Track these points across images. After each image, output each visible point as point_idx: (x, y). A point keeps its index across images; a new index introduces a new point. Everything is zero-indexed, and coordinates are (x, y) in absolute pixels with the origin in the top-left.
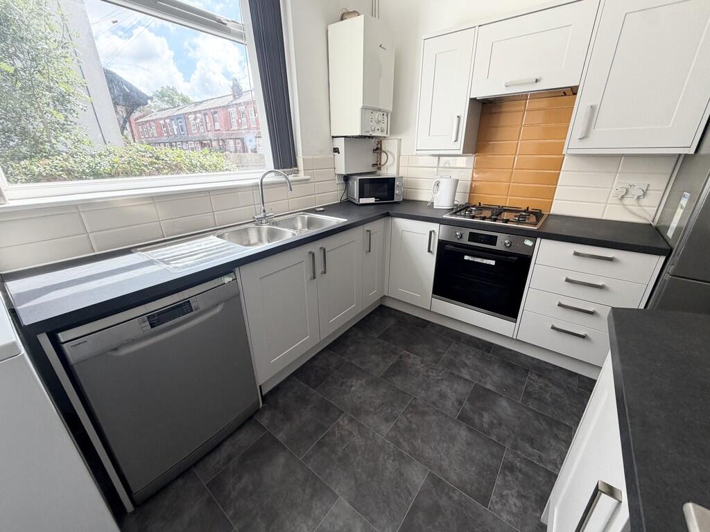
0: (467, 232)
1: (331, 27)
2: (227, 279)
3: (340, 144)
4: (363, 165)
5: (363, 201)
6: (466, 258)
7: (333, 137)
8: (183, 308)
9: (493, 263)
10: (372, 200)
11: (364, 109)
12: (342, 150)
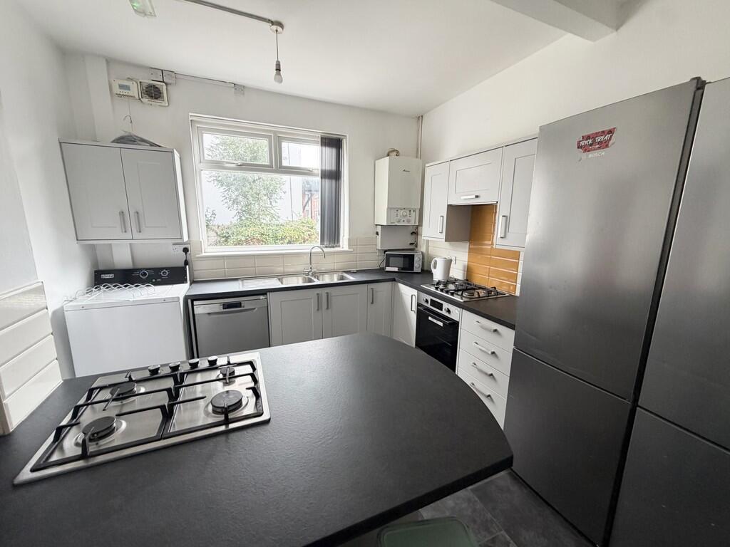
0: (429, 298)
1: (377, 162)
2: (262, 297)
3: (379, 229)
4: (400, 242)
5: (388, 269)
6: (430, 318)
7: (377, 225)
8: (238, 305)
9: (441, 324)
10: (396, 269)
11: (388, 208)
12: (380, 234)
